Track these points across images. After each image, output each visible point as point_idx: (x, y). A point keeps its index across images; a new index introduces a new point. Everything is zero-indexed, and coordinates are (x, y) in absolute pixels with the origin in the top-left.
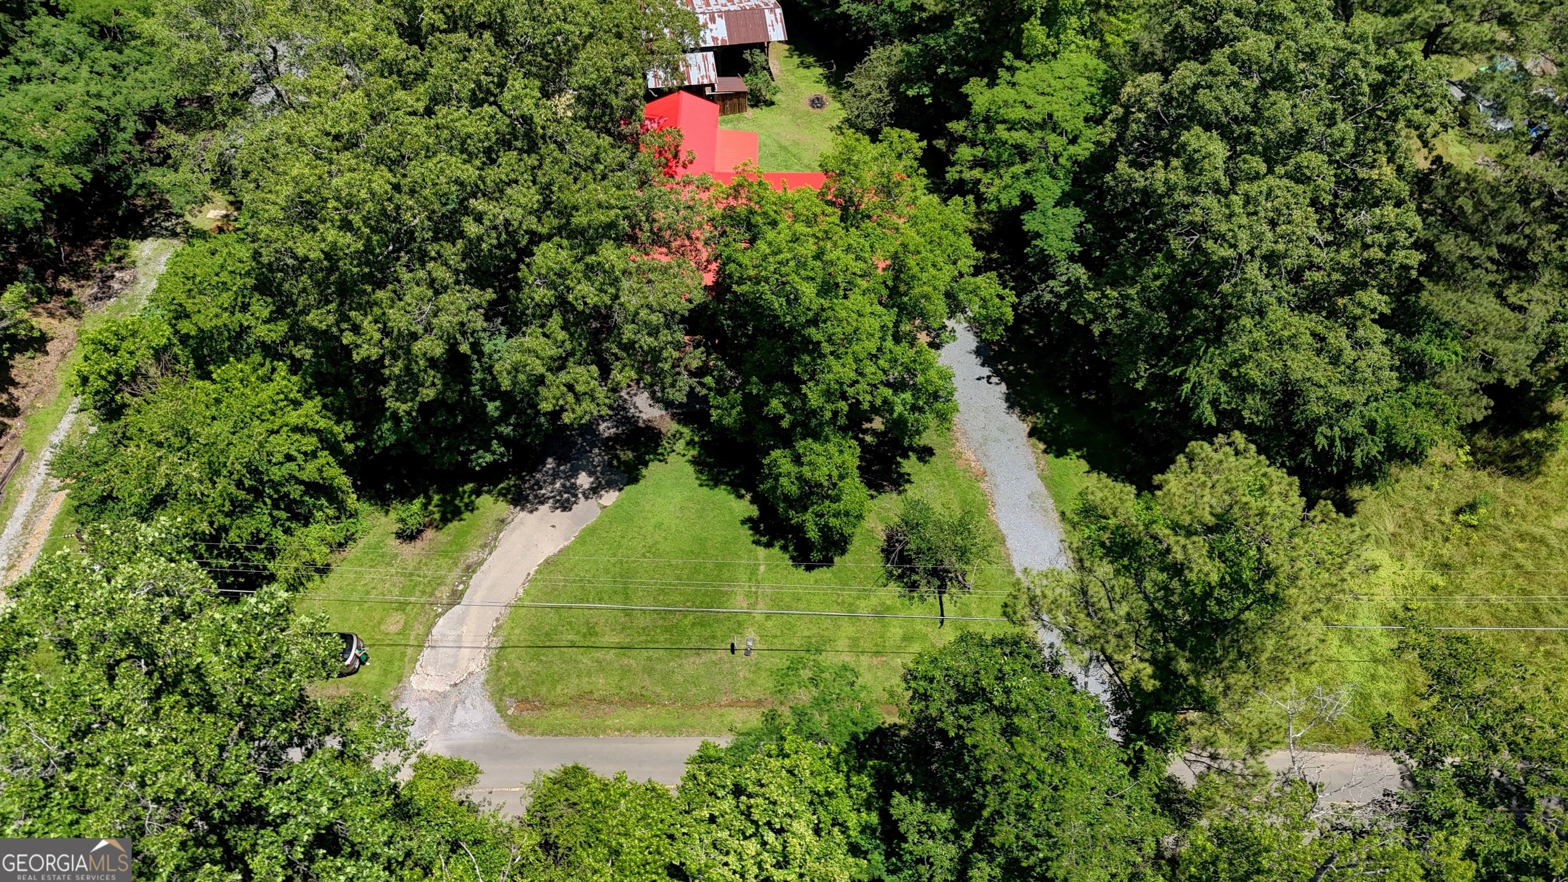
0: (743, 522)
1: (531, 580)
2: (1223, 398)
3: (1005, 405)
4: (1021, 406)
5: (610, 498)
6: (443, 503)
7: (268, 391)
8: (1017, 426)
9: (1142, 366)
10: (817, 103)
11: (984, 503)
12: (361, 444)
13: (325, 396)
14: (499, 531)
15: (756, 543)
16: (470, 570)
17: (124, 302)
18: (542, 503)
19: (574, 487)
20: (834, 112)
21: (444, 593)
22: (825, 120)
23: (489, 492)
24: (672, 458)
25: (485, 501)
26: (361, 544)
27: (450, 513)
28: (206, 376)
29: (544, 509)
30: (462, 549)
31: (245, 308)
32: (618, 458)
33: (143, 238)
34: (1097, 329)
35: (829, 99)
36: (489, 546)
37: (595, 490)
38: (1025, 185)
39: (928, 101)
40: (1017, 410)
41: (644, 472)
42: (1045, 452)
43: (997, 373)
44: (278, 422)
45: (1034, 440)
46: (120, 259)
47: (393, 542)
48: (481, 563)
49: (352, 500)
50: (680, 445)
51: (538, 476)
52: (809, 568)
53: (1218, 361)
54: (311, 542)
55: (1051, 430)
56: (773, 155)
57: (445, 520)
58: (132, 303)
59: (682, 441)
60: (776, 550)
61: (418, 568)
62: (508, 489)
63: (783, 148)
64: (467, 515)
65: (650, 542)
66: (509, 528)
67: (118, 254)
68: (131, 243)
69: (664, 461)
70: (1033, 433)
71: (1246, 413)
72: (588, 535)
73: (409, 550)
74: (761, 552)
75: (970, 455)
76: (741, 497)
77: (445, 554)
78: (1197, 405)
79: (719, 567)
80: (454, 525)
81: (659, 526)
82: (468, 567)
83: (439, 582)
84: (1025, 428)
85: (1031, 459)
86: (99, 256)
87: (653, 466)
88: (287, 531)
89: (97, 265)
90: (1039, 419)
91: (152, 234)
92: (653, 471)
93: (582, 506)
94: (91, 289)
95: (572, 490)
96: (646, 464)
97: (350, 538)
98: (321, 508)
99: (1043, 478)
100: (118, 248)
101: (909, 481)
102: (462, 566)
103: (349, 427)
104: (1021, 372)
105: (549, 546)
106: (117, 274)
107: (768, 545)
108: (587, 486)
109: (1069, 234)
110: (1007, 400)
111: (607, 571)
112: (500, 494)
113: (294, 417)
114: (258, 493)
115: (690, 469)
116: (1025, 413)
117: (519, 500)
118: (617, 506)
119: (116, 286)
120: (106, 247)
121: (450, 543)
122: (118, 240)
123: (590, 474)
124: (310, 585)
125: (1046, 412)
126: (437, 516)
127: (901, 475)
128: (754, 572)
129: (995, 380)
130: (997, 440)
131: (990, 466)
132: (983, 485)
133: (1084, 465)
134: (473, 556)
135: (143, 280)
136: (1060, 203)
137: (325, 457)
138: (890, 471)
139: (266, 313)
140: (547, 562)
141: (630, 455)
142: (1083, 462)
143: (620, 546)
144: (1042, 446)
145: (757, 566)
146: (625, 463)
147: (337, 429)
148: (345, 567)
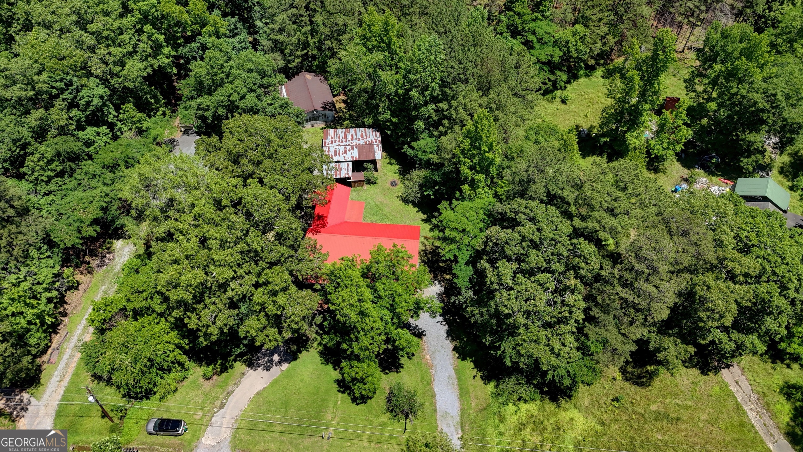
0: (335, 382)
1: (251, 401)
2: (513, 357)
3: (446, 335)
4: (452, 336)
5: (285, 366)
6: (222, 364)
7: (158, 328)
8: (449, 345)
9: (488, 337)
10: (394, 184)
11: (430, 379)
12: (191, 345)
13: (179, 331)
14: (241, 378)
15: (339, 391)
16: (229, 394)
17: (109, 268)
18: (259, 367)
19: (272, 360)
20: (400, 189)
21: (218, 403)
22: (396, 192)
23: (239, 360)
24: (311, 350)
25: (238, 364)
26: (189, 380)
27: (224, 369)
28: (136, 320)
29: (260, 369)
30: (227, 384)
31: (152, 298)
32: (290, 348)
33: (118, 239)
34: (472, 321)
35: (398, 182)
36: (237, 384)
37: (280, 362)
38: (456, 252)
39: (432, 197)
40: (450, 338)
41: (300, 355)
42: (458, 358)
43: (445, 320)
44: (161, 340)
45: (454, 352)
46: (108, 249)
47: (201, 380)
48: (233, 391)
49: (187, 364)
50: (315, 344)
51: (259, 355)
52: (357, 404)
53: (513, 343)
54: (170, 381)
55: (462, 348)
56: (372, 209)
57: (222, 372)
58: (112, 269)
59: (316, 343)
60: (346, 395)
61: (209, 392)
62: (247, 360)
63: (376, 205)
64: (230, 370)
65: (298, 387)
66: (245, 377)
67: (108, 246)
68: (114, 241)
69: (308, 351)
70: (455, 349)
71: (521, 364)
72: (275, 382)
73: (208, 384)
74: (340, 395)
75: (428, 357)
76: (336, 370)
77: (220, 386)
78: (504, 358)
79: (323, 400)
80: (224, 374)
81: (301, 381)
82: (228, 393)
83: (217, 398)
84: (452, 346)
85: (452, 361)
86: (101, 247)
87: (304, 353)
88: (162, 378)
89: (100, 250)
90: (458, 343)
91: (122, 237)
92: (303, 355)
93: (275, 370)
94: (97, 262)
95: (271, 361)
96: (301, 352)
97: (185, 377)
98: (175, 367)
99: (455, 370)
100: (108, 243)
101: (402, 367)
102: (226, 392)
103: (187, 341)
104: (454, 320)
105: (259, 387)
106: (107, 255)
107: (343, 392)
108: (277, 360)
109: (467, 279)
110: (447, 333)
111: (280, 399)
112: (244, 362)
113: (166, 338)
114: (152, 365)
115: (317, 355)
116: (453, 339)
117: (251, 364)
118: (287, 370)
119: (107, 261)
120: (104, 242)
121: (223, 382)
122: (108, 240)
123: (279, 355)
124: (169, 396)
125: (461, 340)
126: (219, 370)
127: (400, 364)
128: (336, 404)
129: (444, 323)
130: (440, 351)
131: (435, 363)
132: (431, 371)
133: (472, 365)
134: (230, 388)
135: (117, 258)
136: (467, 264)
137: (178, 351)
138: (396, 362)
139: (159, 301)
140: (258, 393)
141: (295, 347)
142: (472, 364)
143: (286, 388)
144: (457, 355)
145: (337, 401)
146: (293, 351)
147: (182, 342)
148: (183, 388)
